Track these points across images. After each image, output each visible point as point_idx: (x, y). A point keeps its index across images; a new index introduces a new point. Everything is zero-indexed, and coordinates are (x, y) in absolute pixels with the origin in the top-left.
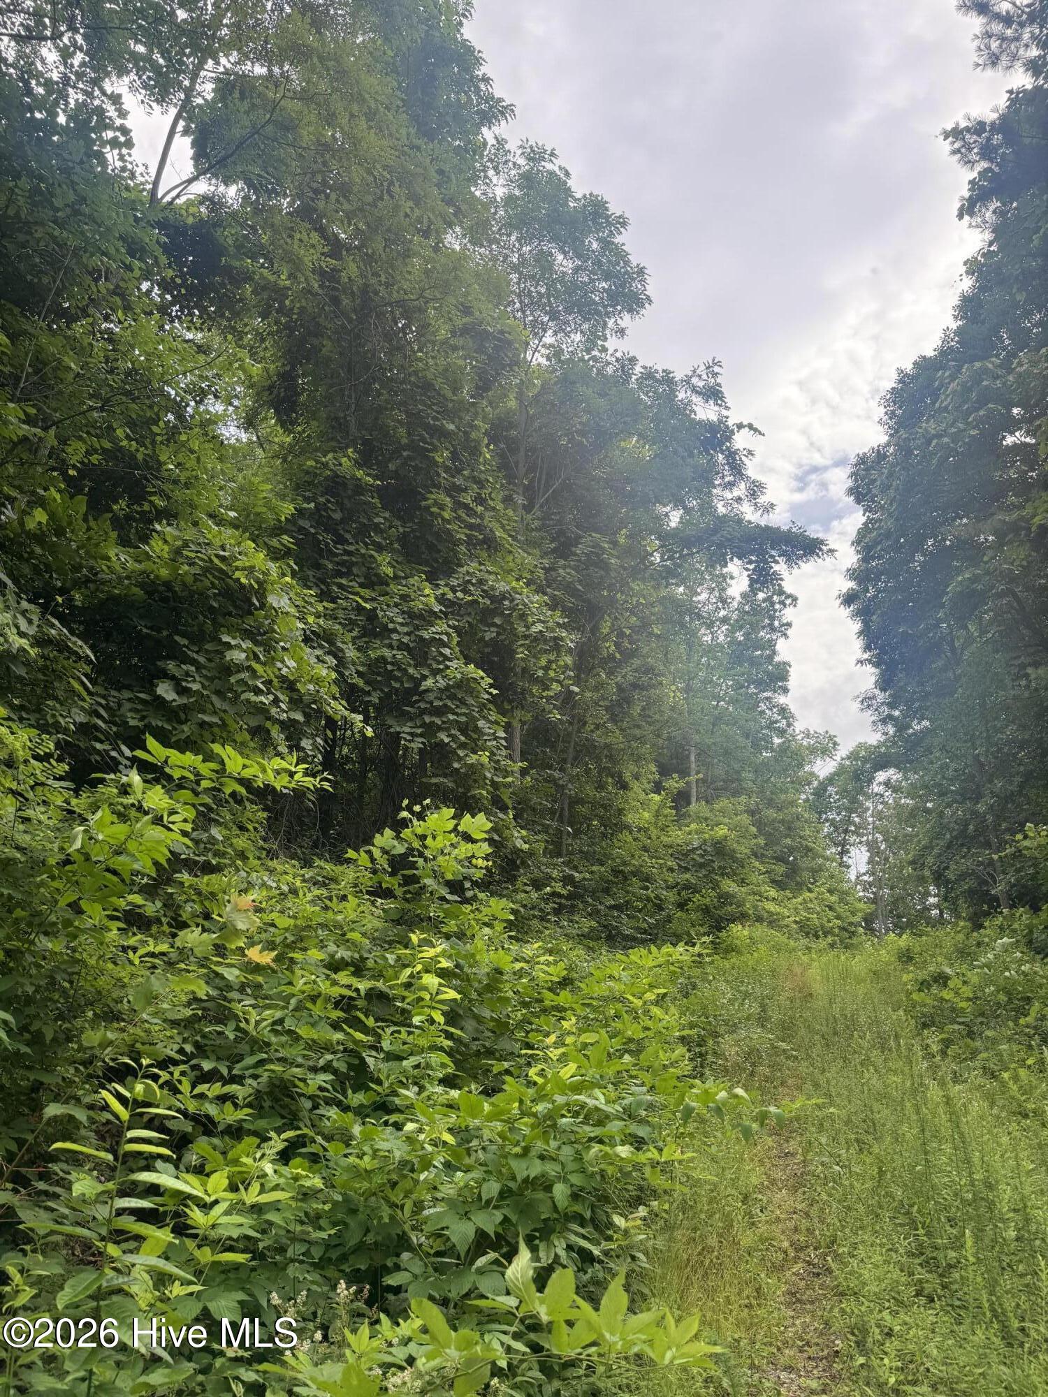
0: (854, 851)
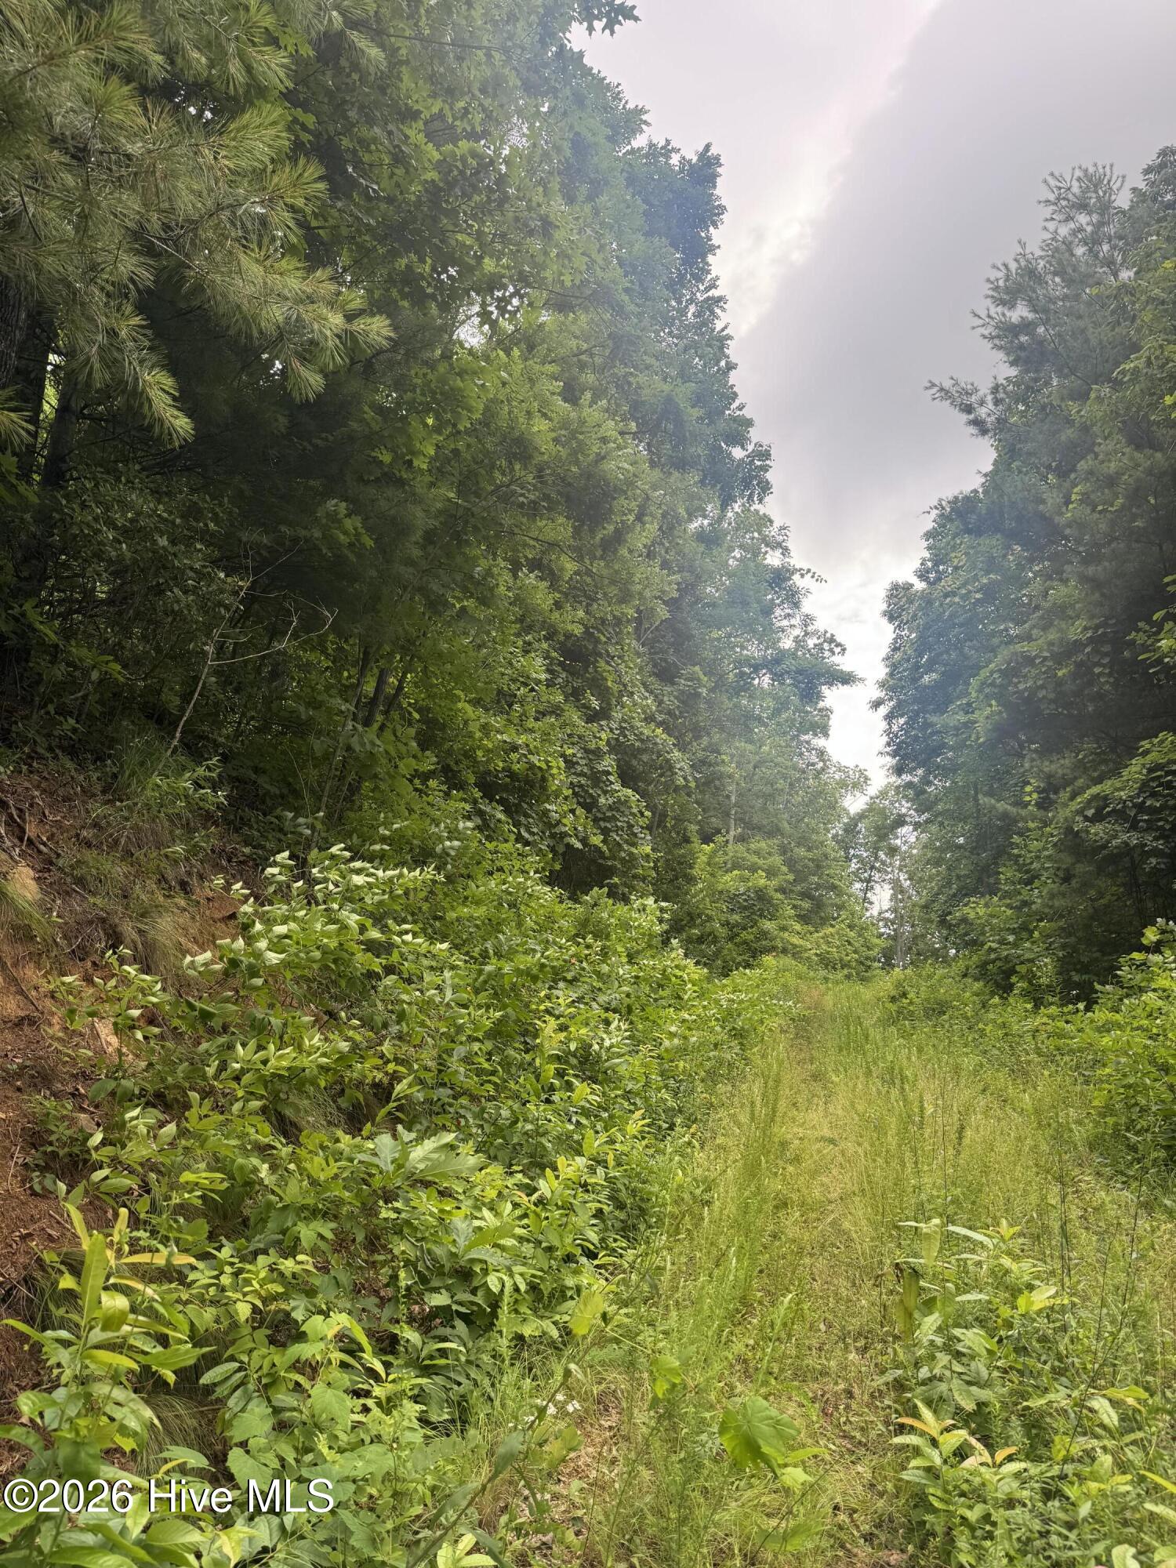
0: (878, 888)
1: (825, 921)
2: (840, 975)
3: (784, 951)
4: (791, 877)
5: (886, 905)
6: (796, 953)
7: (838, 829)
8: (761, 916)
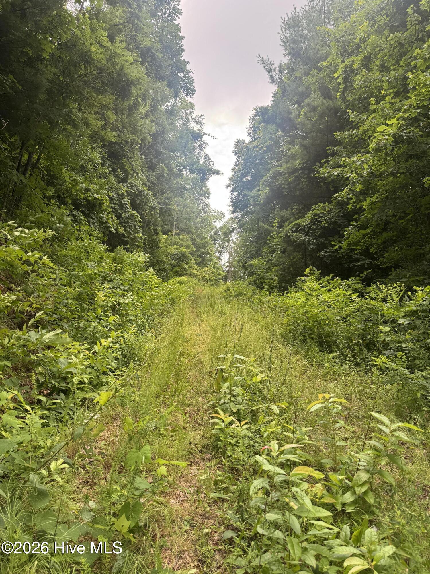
0: (224, 254)
1: (205, 266)
2: (209, 284)
3: (191, 275)
4: (194, 249)
5: (227, 260)
6: (195, 276)
7: (212, 233)
8: (183, 262)
